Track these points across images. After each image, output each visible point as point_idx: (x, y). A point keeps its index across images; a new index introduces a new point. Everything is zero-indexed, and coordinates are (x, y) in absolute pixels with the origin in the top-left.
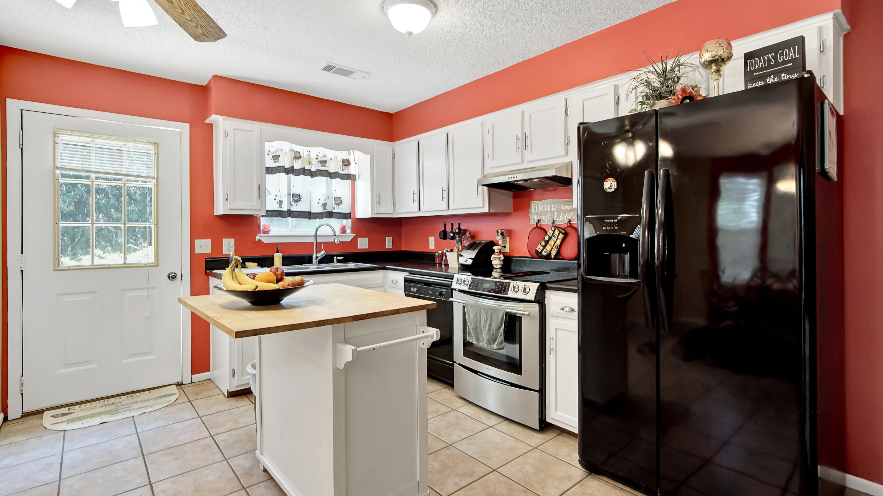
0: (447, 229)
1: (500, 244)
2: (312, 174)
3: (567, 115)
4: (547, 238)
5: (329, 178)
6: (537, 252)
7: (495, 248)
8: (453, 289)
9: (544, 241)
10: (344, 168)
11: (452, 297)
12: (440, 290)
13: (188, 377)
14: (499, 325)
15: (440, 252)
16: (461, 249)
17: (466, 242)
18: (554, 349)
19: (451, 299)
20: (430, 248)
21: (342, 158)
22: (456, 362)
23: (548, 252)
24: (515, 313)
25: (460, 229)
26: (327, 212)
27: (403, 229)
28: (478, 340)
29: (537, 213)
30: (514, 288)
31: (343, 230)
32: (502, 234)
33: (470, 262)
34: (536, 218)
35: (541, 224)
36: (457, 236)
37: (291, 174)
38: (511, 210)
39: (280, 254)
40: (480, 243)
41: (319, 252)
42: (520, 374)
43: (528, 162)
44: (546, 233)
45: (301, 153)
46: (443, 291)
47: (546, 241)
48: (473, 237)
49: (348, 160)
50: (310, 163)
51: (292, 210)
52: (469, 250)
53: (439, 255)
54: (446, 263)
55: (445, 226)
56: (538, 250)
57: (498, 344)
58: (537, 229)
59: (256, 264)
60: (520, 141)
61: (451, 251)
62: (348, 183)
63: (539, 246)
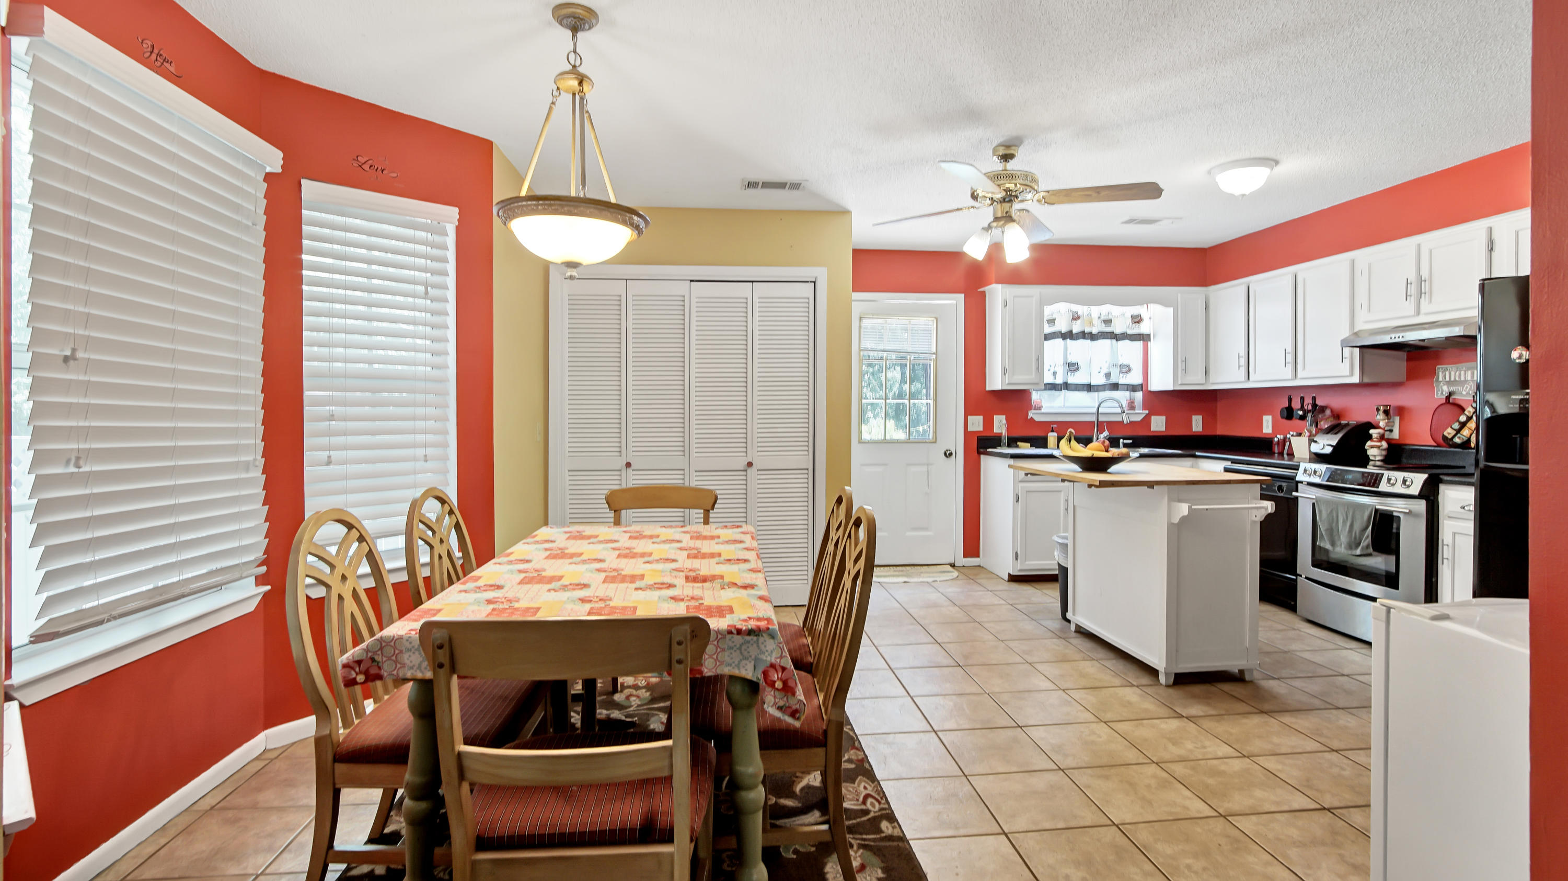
0: (1293, 405)
1: (1382, 427)
2: (1092, 337)
3: (1491, 250)
4: (1463, 418)
5: (1114, 341)
6: (1445, 438)
7: (1371, 431)
8: (1298, 482)
9: (1458, 423)
10: (1134, 325)
11: (1297, 491)
12: (1279, 484)
13: (960, 560)
14: (1364, 524)
15: (1281, 437)
16: (1316, 432)
17: (1324, 424)
18: (1450, 558)
19: (1294, 494)
20: (1264, 432)
21: (1132, 314)
22: (1301, 576)
23: (1465, 439)
24: (1392, 512)
25: (1315, 405)
26: (1110, 384)
27: (1220, 405)
28: (1333, 544)
29: (1449, 383)
30: (1389, 480)
31: (1131, 406)
32: (1386, 412)
33: (1328, 450)
34: (1446, 389)
35: (1455, 399)
36: (1310, 415)
37: (1068, 340)
38: (1403, 378)
39: (1055, 434)
40: (1347, 425)
41: (1102, 433)
42: (1397, 587)
43: (1426, 314)
44: (1463, 410)
45: (1080, 313)
46: (1284, 485)
47: (1460, 423)
48: (1337, 415)
49: (1139, 316)
50: (1090, 324)
51: (1069, 383)
52: (1327, 433)
53: (1278, 441)
54: (1290, 452)
55: (1290, 400)
56: (1447, 435)
57: (1362, 548)
58: (1448, 407)
59: (1029, 445)
60: (1413, 286)
61: (1300, 435)
62: (1139, 344)
63: (1449, 430)
